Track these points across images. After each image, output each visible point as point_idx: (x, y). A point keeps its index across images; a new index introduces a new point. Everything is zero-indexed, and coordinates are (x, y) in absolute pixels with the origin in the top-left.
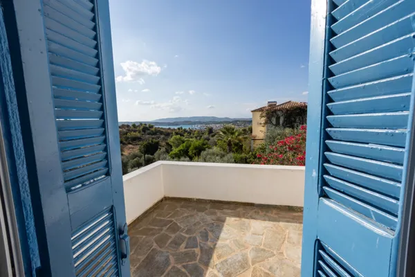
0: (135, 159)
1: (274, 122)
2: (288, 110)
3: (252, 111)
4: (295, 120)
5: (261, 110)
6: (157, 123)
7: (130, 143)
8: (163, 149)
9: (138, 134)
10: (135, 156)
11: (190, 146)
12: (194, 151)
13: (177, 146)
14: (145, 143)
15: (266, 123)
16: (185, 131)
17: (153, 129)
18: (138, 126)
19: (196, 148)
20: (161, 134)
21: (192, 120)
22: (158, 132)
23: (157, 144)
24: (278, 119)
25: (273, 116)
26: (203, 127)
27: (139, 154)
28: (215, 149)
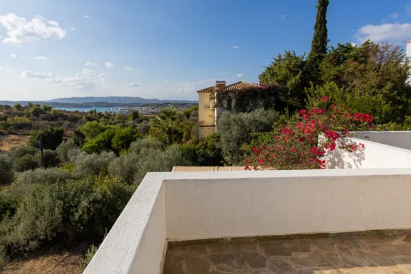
0: (23, 158)
1: (225, 106)
2: (240, 92)
3: (199, 92)
4: (248, 103)
5: (210, 90)
6: (56, 103)
7: (11, 133)
8: (71, 141)
9: (26, 120)
10: (24, 152)
11: (113, 135)
12: (120, 143)
13: (93, 136)
14: (40, 132)
15: (216, 106)
16: (100, 115)
17: (51, 113)
18: (25, 108)
19: (122, 138)
20: (65, 119)
21: (109, 101)
22: (59, 117)
23: (61, 133)
24: (229, 102)
25: (223, 98)
26: (125, 110)
27: (31, 148)
28: (149, 139)
